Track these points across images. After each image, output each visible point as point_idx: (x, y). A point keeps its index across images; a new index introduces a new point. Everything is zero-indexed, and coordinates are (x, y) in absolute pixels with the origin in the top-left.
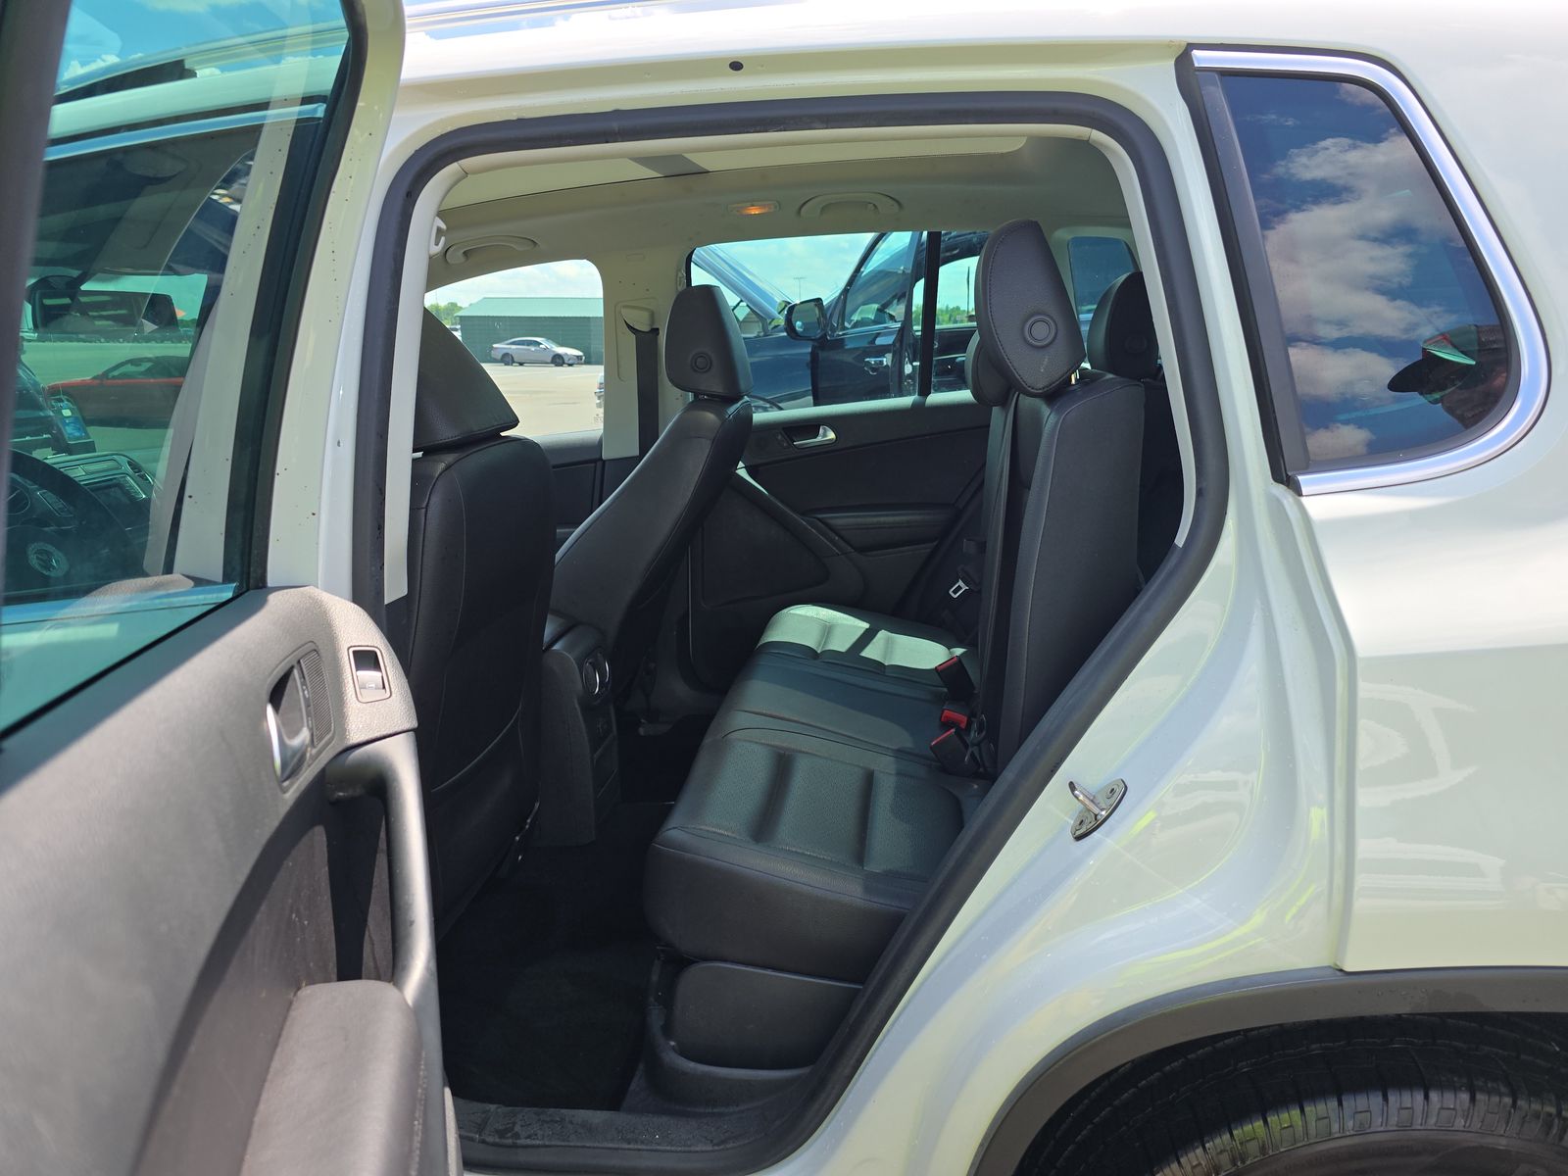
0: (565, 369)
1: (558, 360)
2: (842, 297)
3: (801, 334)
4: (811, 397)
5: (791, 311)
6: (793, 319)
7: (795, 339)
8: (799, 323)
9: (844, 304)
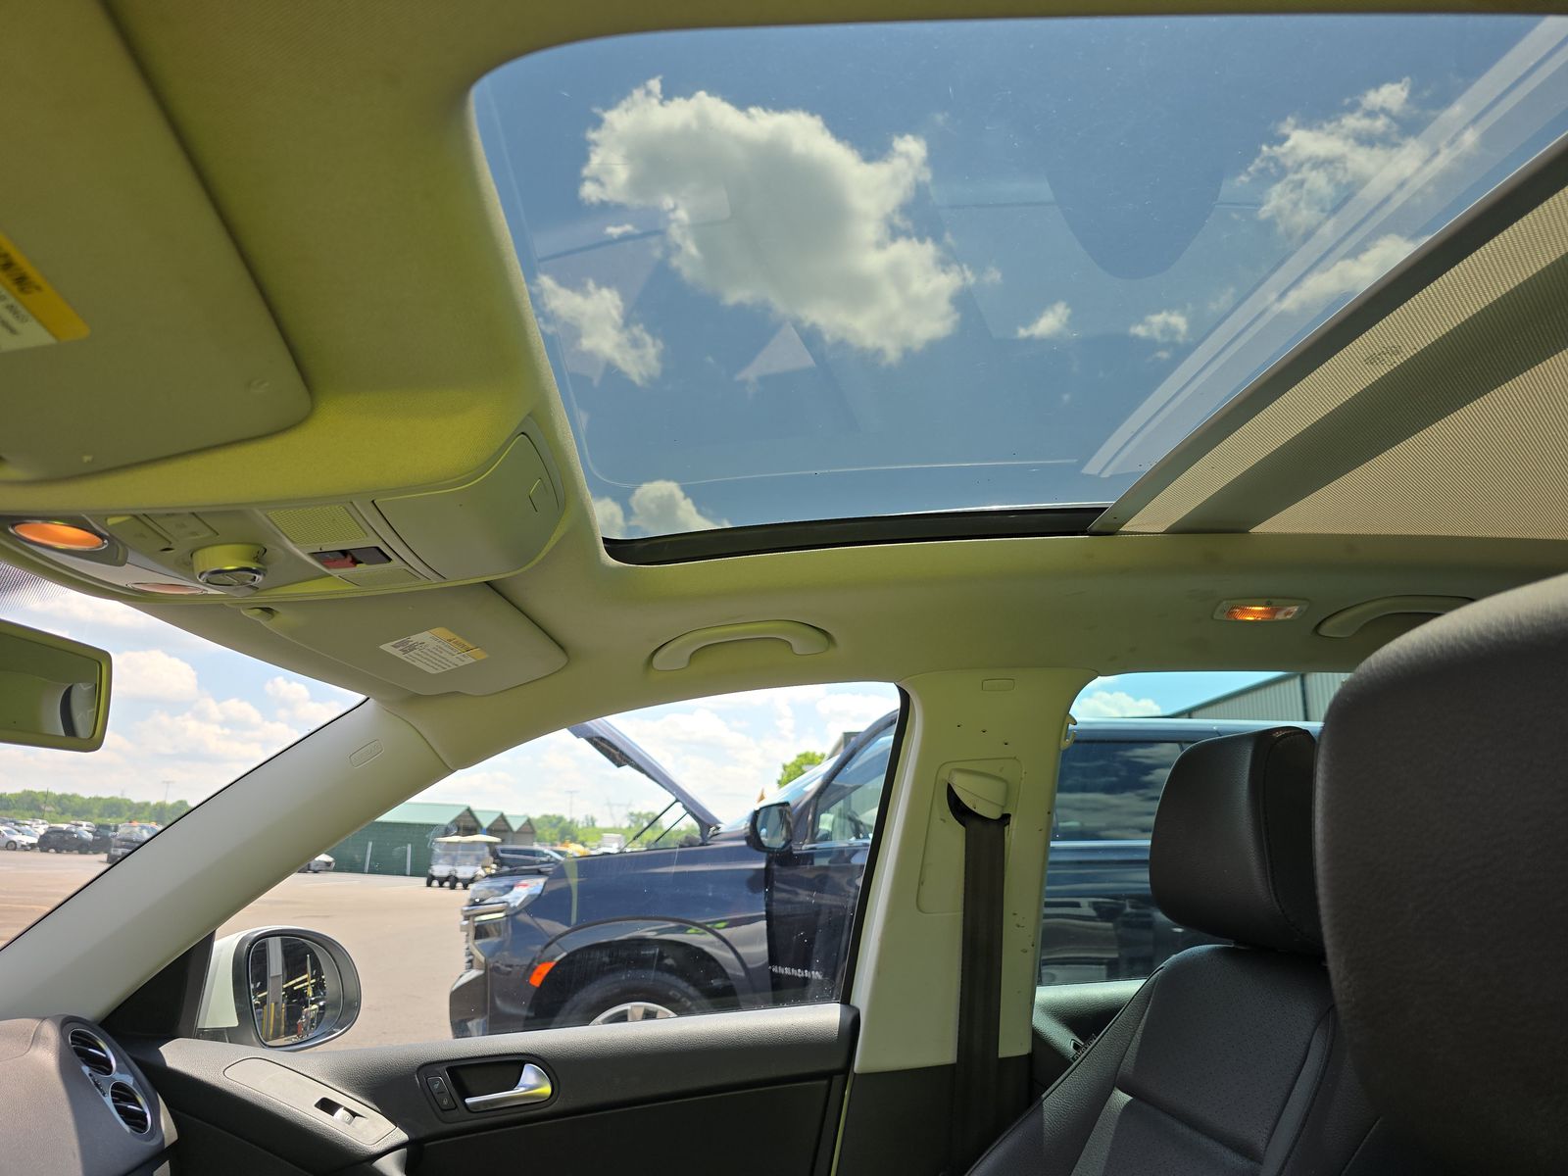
2: (814, 802)
3: (766, 844)
4: (765, 922)
5: (756, 814)
6: (759, 825)
7: (758, 850)
8: (764, 831)
9: (816, 809)
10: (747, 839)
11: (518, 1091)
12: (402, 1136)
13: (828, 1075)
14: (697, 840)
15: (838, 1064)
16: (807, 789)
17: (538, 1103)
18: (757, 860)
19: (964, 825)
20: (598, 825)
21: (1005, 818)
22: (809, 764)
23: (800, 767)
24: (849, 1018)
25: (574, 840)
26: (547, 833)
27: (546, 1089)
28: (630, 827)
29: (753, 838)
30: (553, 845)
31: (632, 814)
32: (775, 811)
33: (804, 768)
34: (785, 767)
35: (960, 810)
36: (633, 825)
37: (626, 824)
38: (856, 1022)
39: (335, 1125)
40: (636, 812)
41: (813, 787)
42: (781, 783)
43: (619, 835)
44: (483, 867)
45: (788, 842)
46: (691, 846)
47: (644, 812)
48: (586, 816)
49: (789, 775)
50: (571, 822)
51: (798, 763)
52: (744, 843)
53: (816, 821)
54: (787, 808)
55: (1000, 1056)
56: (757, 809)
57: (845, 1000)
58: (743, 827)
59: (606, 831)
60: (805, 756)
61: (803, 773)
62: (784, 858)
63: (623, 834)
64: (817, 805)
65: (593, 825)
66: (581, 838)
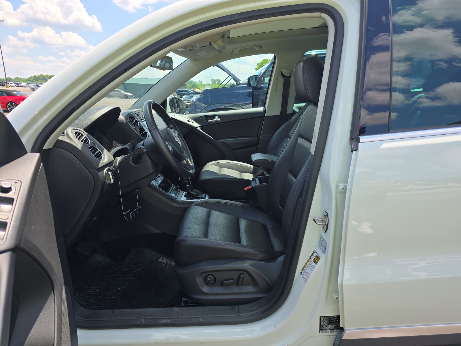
0: (128, 100)
1: (127, 97)
2: (263, 75)
3: (252, 85)
4: (252, 105)
5: (249, 78)
6: (250, 81)
7: (250, 87)
8: (251, 82)
9: (264, 77)
10: (247, 84)
11: (215, 120)
12: (200, 125)
13: (261, 117)
14: (235, 85)
15: (263, 115)
16: (262, 71)
17: (218, 121)
18: (249, 89)
19: (283, 77)
20: (203, 83)
21: (290, 76)
22: (265, 63)
23: (262, 64)
24: (265, 109)
25: (197, 88)
26: (189, 86)
27: (219, 120)
28: (212, 83)
29: (249, 84)
30: (191, 89)
31: (212, 80)
32: (254, 77)
33: (264, 64)
34: (258, 64)
35: (283, 75)
36: (213, 83)
37: (211, 83)
38: (266, 109)
39: (190, 123)
40: (214, 79)
41: (263, 71)
42: (257, 69)
43: (209, 86)
44: (174, 95)
45: (257, 85)
46: (234, 86)
47: (216, 79)
48: (199, 81)
49: (259, 67)
50: (195, 82)
51: (262, 63)
52: (247, 85)
53: (264, 80)
54: (257, 76)
55: (287, 113)
56: (250, 77)
57: (264, 107)
58: (246, 81)
59: (205, 85)
60: (264, 60)
61: (263, 66)
62: (256, 88)
63: (210, 86)
64: (264, 76)
65: (202, 83)
66: (198, 87)
